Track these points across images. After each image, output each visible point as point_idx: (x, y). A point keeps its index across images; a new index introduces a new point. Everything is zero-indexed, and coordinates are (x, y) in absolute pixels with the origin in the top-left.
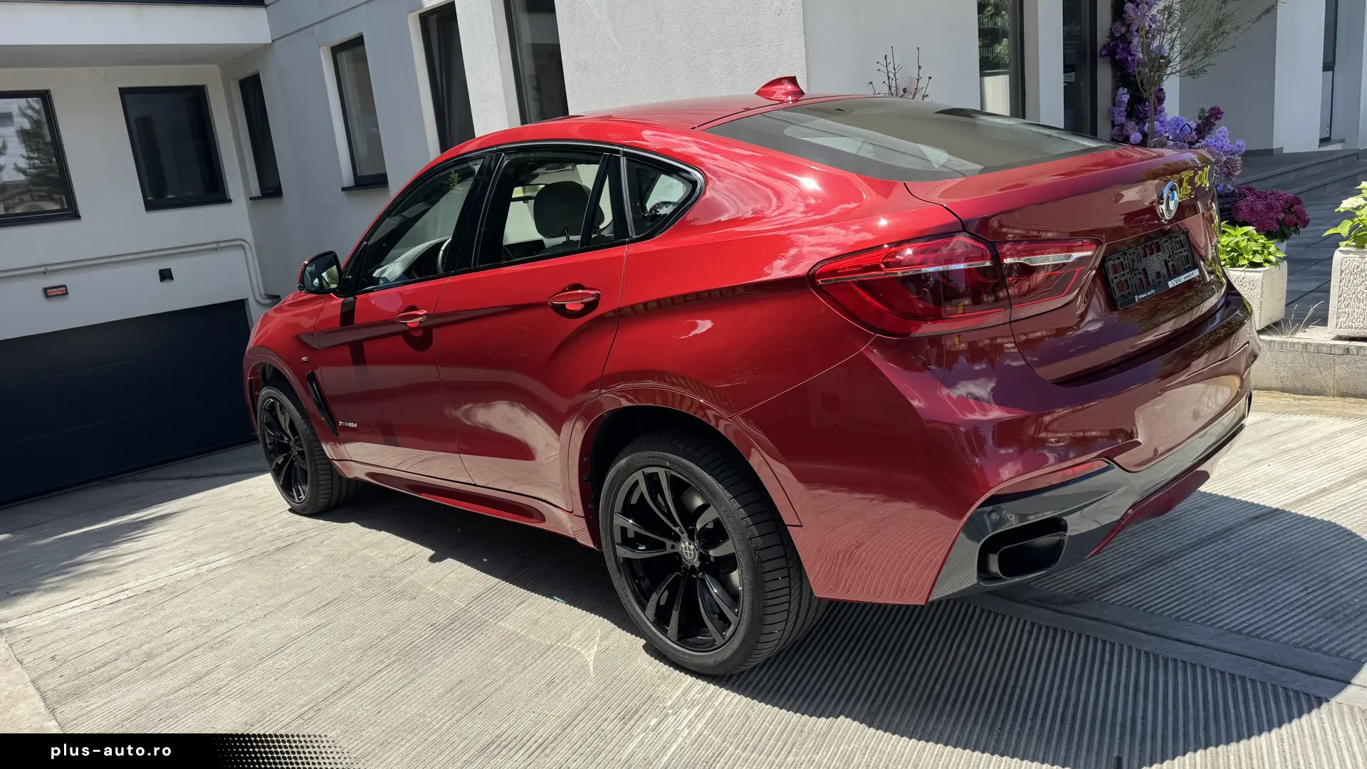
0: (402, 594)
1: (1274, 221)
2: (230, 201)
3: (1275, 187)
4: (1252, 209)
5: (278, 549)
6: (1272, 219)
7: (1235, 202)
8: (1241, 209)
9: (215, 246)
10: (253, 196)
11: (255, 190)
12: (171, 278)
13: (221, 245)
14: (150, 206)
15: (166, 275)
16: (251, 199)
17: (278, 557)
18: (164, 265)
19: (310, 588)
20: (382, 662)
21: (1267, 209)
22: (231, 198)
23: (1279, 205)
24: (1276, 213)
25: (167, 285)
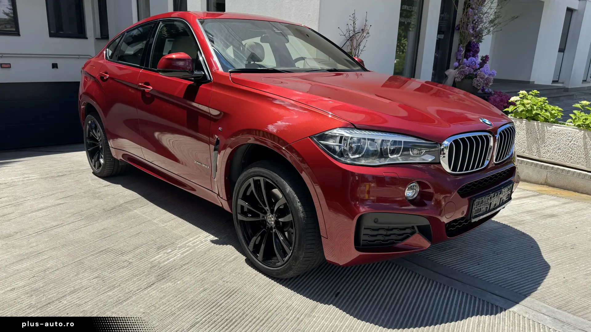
0: (98, 198)
1: (503, 106)
2: (87, 38)
3: (506, 93)
4: (495, 100)
5: (59, 176)
6: (502, 105)
7: (489, 97)
8: (491, 100)
9: (78, 57)
10: (97, 37)
11: (99, 35)
12: (57, 67)
13: (81, 57)
14: (51, 35)
15: (55, 66)
16: (96, 39)
17: (57, 178)
18: (54, 61)
19: (64, 190)
20: (78, 219)
21: (500, 101)
22: (88, 37)
23: (506, 100)
24: (504, 103)
25: (55, 70)
